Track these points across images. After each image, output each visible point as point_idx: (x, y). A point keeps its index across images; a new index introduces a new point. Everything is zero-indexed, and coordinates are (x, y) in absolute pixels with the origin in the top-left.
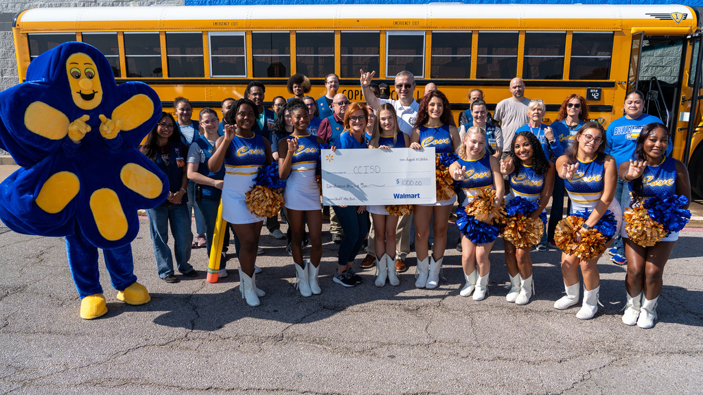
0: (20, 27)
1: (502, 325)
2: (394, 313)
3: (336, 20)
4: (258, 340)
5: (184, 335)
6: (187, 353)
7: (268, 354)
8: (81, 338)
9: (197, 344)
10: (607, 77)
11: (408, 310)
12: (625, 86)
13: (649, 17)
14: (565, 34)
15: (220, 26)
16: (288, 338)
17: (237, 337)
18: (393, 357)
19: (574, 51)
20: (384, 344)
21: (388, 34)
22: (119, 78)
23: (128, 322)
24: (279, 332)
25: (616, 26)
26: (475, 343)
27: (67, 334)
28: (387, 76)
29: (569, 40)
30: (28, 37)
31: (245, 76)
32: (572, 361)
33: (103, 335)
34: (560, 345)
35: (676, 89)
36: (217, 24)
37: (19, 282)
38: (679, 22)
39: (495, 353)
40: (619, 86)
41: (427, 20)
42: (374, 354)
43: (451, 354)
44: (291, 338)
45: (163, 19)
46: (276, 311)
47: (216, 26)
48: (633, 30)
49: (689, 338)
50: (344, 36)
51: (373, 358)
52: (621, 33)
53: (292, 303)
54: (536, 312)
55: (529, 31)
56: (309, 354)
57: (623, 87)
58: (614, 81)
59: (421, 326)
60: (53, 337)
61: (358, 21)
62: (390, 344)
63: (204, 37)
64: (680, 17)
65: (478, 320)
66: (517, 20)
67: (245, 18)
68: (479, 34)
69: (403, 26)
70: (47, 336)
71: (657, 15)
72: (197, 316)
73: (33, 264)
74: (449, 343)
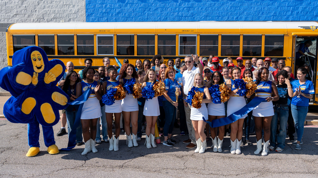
0: (10, 32)
1: (217, 162)
2: (171, 158)
3: (155, 29)
4: (112, 167)
5: (81, 165)
6: (82, 171)
7: (116, 172)
8: (38, 166)
9: (87, 168)
10: (282, 55)
11: (178, 157)
12: (291, 59)
13: (300, 28)
14: (262, 36)
15: (102, 32)
16: (125, 166)
17: (104, 166)
18: (167, 173)
19: (266, 43)
20: (165, 169)
21: (179, 36)
22: (54, 55)
23: (58, 160)
24: (121, 164)
25: (285, 32)
26: (203, 169)
27: (32, 164)
28: (179, 55)
29: (263, 39)
30: (13, 36)
31: (113, 55)
32: (242, 175)
33: (47, 165)
34: (239, 170)
35: (315, 60)
36: (101, 31)
37: (9, 146)
38: (314, 30)
39: (210, 172)
40: (288, 59)
41: (198, 29)
42: (160, 172)
43: (192, 172)
44: (126, 167)
45: (76, 29)
46: (121, 157)
47: (100, 32)
48: (293, 34)
49: (296, 168)
50: (159, 37)
51: (159, 173)
52: (287, 35)
53: (128, 154)
54: (234, 158)
55: (245, 34)
56: (133, 172)
57: (290, 60)
58: (285, 57)
59: (182, 162)
60: (27, 165)
61: (166, 30)
62: (167, 169)
63: (94, 37)
64: (314, 28)
65: (207, 160)
66: (239, 29)
67: (114, 28)
68: (222, 36)
69: (186, 32)
70: (24, 165)
71: (304, 27)
72: (87, 158)
73: (14, 139)
74: (192, 168)
